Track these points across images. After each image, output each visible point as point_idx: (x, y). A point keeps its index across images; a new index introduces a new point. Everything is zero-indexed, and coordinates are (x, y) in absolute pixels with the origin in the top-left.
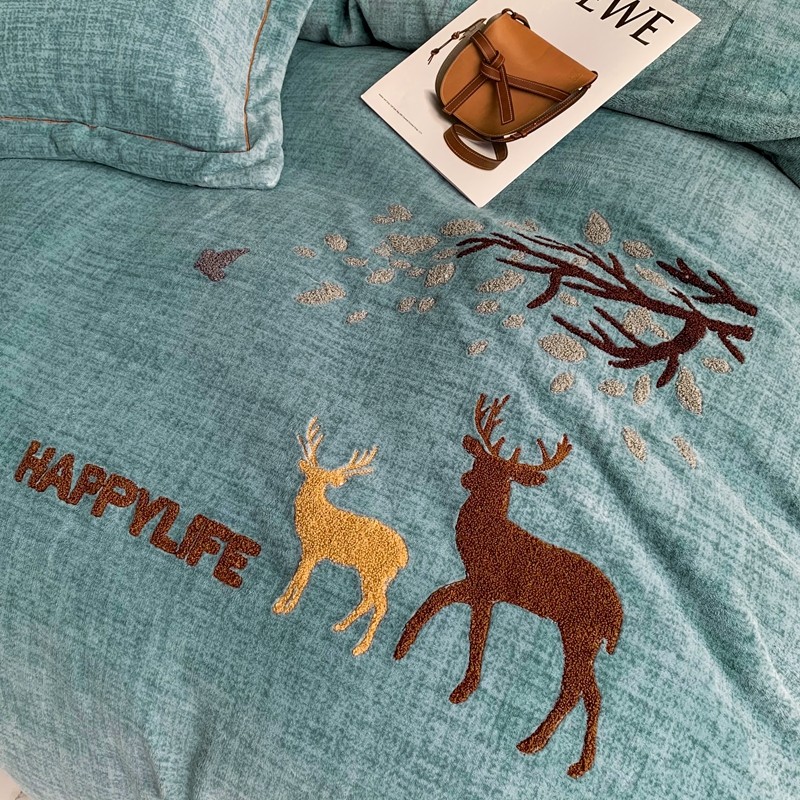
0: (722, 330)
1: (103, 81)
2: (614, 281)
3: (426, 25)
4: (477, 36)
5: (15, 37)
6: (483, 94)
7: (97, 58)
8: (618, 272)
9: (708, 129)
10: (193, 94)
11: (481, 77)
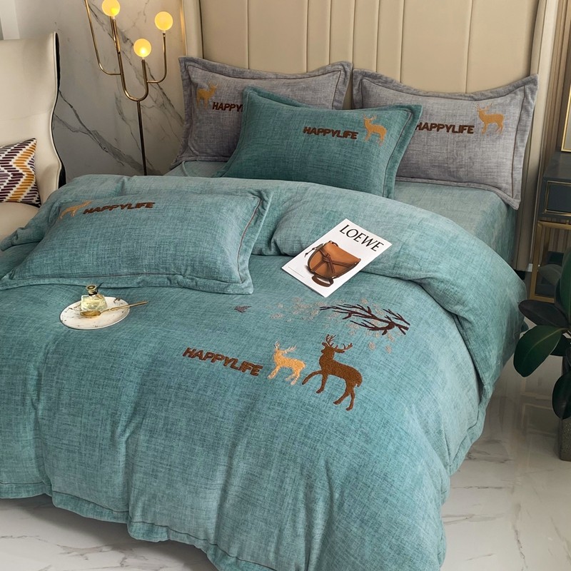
0: (400, 327)
1: (192, 261)
2: (368, 314)
3: (302, 247)
4: (321, 249)
5: (160, 247)
6: (324, 266)
7: (190, 253)
8: (369, 312)
9: (398, 276)
10: (223, 264)
11: (323, 261)
